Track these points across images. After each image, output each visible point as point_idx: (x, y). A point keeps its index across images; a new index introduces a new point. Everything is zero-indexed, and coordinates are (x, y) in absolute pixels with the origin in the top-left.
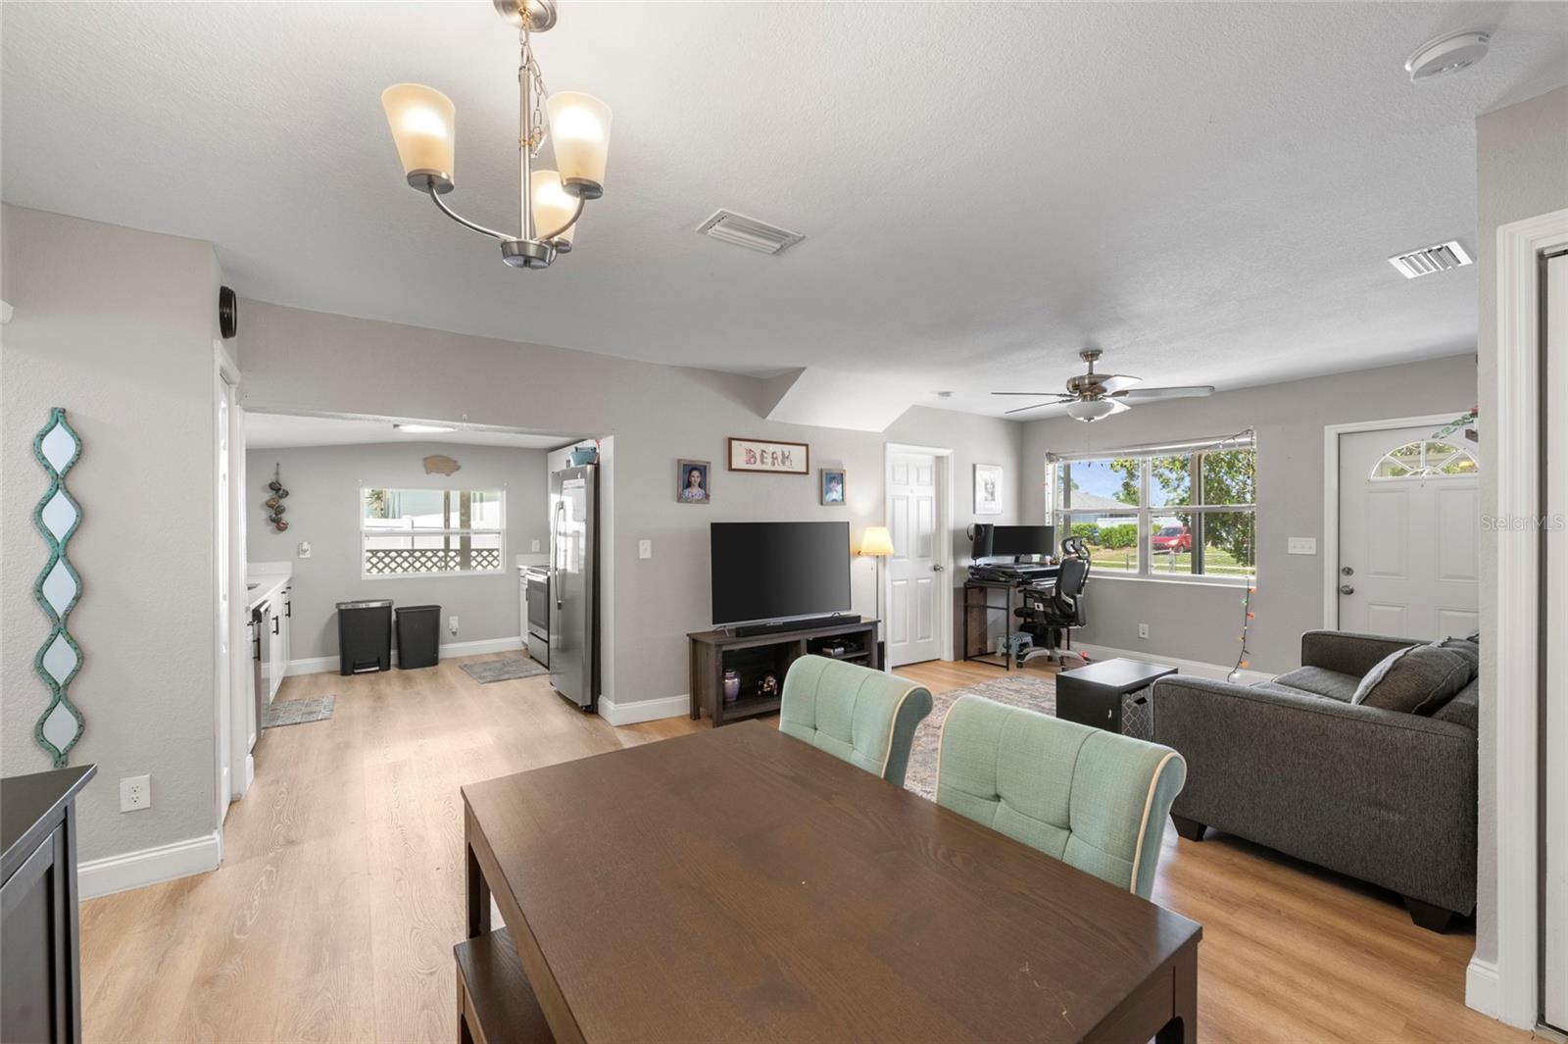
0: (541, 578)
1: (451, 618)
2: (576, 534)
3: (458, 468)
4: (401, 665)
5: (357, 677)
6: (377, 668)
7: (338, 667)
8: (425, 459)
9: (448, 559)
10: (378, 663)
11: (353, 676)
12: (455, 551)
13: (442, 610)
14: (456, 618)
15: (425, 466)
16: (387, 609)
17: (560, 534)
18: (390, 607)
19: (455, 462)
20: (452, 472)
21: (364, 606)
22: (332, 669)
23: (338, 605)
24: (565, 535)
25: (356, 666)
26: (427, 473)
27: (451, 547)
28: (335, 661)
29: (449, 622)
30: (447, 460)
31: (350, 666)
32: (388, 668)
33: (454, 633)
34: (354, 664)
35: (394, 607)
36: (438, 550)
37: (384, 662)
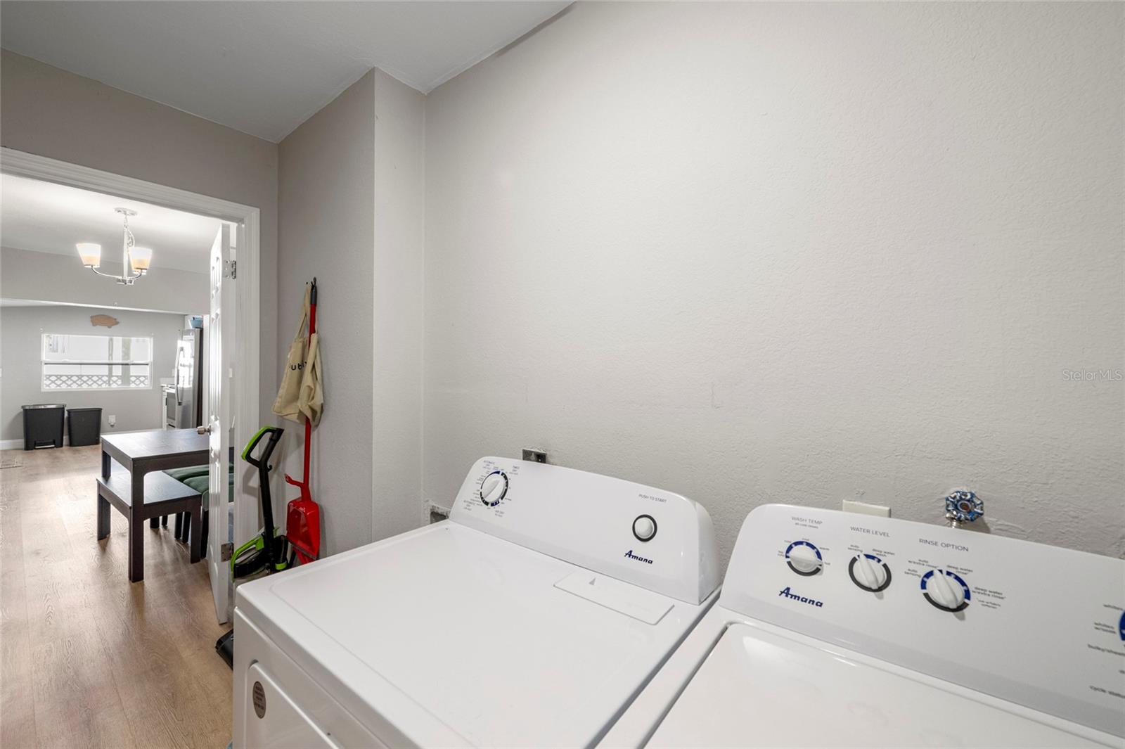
0: (173, 391)
1: (110, 416)
2: (190, 366)
3: (117, 323)
4: (71, 444)
5: (38, 451)
6: (53, 446)
7: (23, 446)
8: (92, 317)
9: (111, 382)
10: (54, 443)
11: (34, 451)
12: (117, 376)
13: (103, 411)
14: (114, 416)
15: (92, 321)
16: (61, 410)
17: (181, 365)
18: (63, 408)
19: (115, 319)
20: (113, 325)
21: (43, 407)
22: (18, 447)
23: (23, 407)
24: (184, 366)
25: (36, 444)
26: (94, 326)
27: (114, 374)
28: (21, 442)
29: (108, 418)
30: (109, 318)
31: (30, 445)
32: (62, 446)
33: (112, 426)
34: (35, 444)
35: (66, 409)
36: (103, 376)
37: (58, 442)
